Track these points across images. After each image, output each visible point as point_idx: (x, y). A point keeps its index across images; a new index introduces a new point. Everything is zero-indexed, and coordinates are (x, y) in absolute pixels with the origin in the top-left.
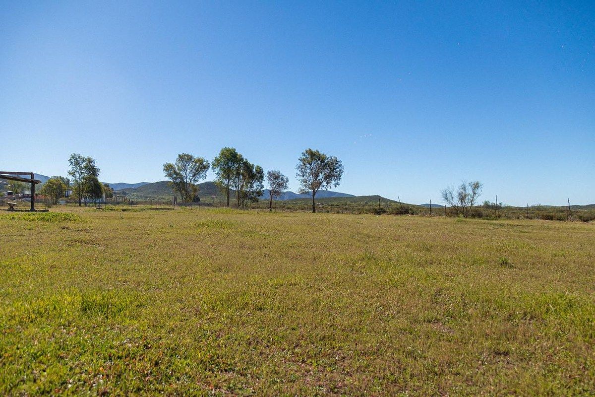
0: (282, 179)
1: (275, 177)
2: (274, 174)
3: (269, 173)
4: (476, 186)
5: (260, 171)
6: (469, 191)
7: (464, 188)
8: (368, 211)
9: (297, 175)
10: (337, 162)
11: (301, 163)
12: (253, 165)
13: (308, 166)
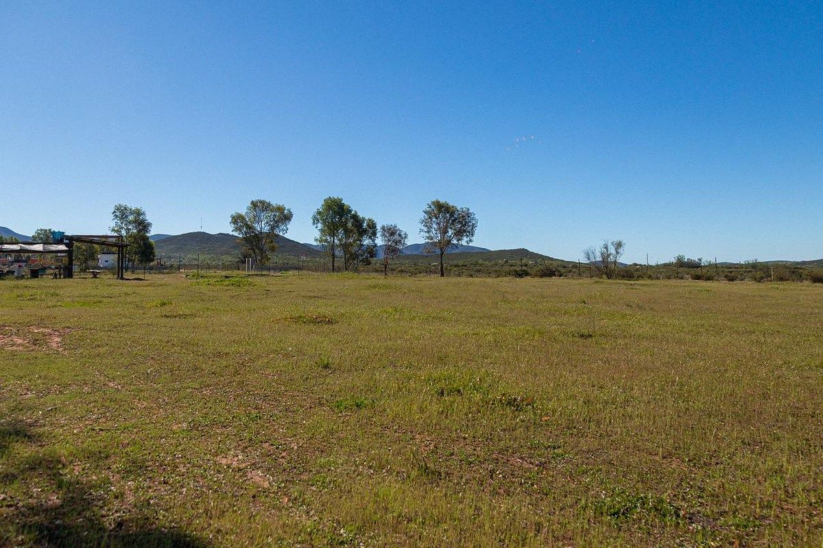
0: (400, 235)
1: (391, 232)
2: (390, 229)
3: (383, 228)
4: (619, 245)
5: (372, 226)
6: (612, 250)
7: (606, 248)
8: (509, 274)
9: (421, 231)
10: (468, 215)
11: (427, 217)
12: (364, 219)
13: (434, 219)
